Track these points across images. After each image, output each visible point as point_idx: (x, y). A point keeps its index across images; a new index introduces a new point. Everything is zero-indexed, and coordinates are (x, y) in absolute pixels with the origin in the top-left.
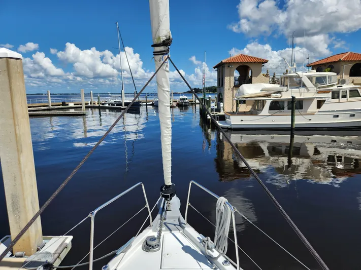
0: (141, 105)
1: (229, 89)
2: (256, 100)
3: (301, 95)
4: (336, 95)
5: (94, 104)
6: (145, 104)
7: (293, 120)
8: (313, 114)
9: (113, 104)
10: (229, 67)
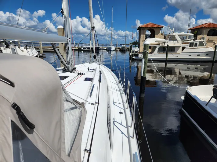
0: (100, 50)
1: (143, 41)
2: (154, 47)
3: (174, 44)
4: (192, 45)
5: (76, 48)
6: (102, 49)
7: (167, 56)
8: (179, 54)
9: (85, 48)
10: (143, 29)
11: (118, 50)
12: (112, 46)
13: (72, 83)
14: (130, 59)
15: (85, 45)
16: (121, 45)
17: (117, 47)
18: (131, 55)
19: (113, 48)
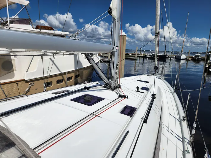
6: (170, 57)
11: (190, 59)
12: (183, 54)
13: (97, 116)
14: (205, 72)
15: (151, 53)
16: (195, 53)
17: (189, 56)
18: (207, 66)
19: (183, 57)
